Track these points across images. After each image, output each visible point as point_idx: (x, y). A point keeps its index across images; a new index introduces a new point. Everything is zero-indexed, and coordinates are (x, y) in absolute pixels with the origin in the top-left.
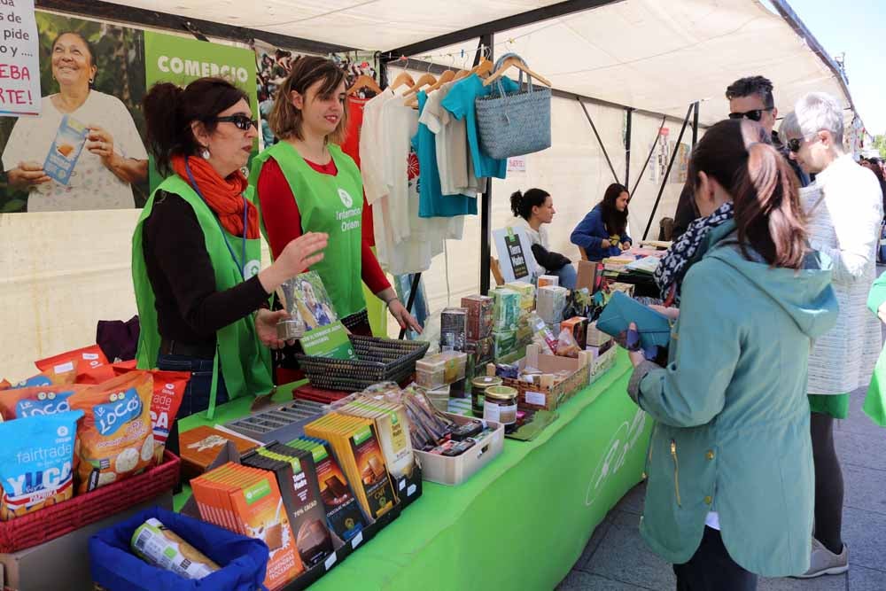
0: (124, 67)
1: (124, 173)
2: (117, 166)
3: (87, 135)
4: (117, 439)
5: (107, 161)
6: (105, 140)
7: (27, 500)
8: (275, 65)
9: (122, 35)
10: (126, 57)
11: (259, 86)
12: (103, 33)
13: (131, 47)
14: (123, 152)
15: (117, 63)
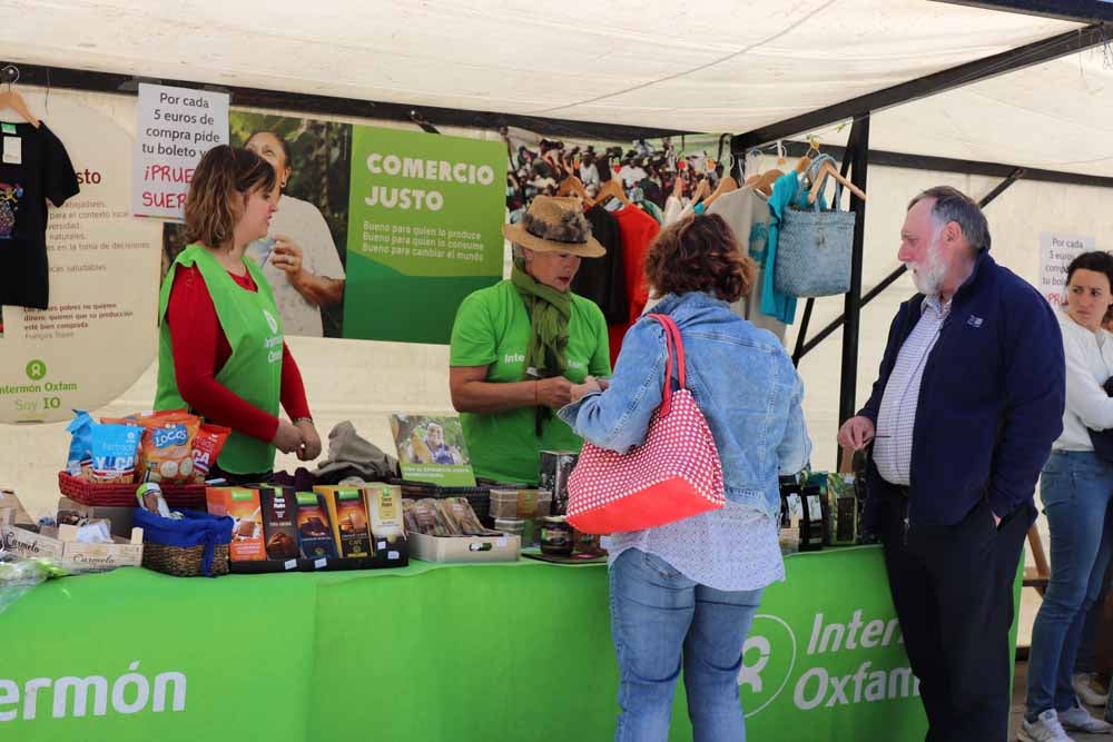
0: (324, 168)
1: (311, 292)
2: (305, 285)
3: (272, 247)
4: (165, 453)
5: (294, 278)
6: (293, 254)
7: (104, 474)
8: (537, 161)
9: (325, 130)
10: (328, 156)
11: (512, 189)
12: (302, 130)
13: (335, 145)
14: (313, 268)
15: (317, 162)
